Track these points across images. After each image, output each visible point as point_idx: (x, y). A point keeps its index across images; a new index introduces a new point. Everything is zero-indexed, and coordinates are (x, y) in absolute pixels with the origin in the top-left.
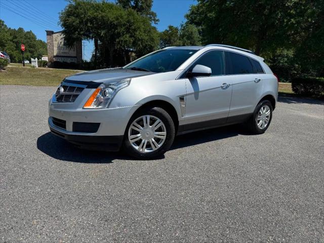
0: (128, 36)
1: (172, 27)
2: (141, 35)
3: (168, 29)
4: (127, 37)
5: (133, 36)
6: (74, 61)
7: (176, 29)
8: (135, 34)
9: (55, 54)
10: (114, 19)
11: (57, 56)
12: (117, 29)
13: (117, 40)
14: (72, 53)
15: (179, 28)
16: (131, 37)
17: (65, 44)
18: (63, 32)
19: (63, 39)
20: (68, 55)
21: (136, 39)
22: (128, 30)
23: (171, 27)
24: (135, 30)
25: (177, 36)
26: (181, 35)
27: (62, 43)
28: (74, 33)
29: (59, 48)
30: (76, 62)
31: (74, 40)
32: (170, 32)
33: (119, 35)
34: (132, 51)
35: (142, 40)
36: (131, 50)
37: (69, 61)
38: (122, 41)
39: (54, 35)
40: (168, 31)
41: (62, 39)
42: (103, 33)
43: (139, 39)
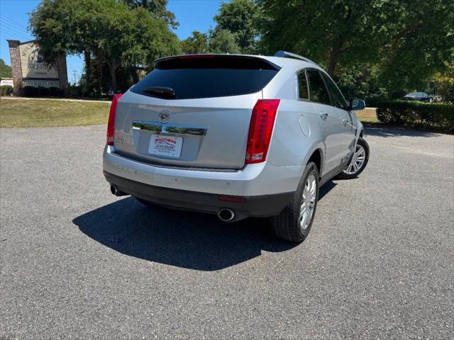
0: (139, 47)
1: (198, 33)
2: (158, 46)
3: (193, 36)
4: (138, 49)
5: (147, 48)
6: (55, 85)
7: (204, 36)
8: (149, 44)
9: (25, 75)
10: (117, 23)
11: (28, 79)
12: (123, 37)
13: (124, 54)
14: (53, 73)
15: (208, 35)
16: (144, 48)
17: (39, 61)
18: (35, 42)
19: (37, 53)
20: (45, 77)
21: (151, 52)
22: (139, 38)
23: (196, 34)
24: (149, 39)
25: (205, 45)
26: (210, 45)
27: (36, 59)
28: (53, 45)
29: (31, 66)
30: (58, 87)
31: (56, 54)
32: (196, 40)
33: (125, 46)
34: (142, 69)
35: (160, 52)
36: (140, 66)
37: (47, 85)
38: (131, 55)
39: (20, 46)
40: (192, 39)
41: (34, 52)
42: (101, 43)
43: (156, 51)
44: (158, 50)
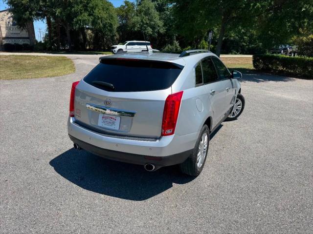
0: (86, 14)
1: (128, 2)
2: (100, 13)
3: (124, 5)
4: (85, 16)
5: (92, 15)
6: (27, 42)
7: (133, 4)
8: (93, 12)
9: (4, 35)
11: (6, 38)
12: (74, 7)
13: (75, 20)
14: (24, 34)
15: (135, 3)
16: (89, 15)
17: (14, 24)
18: (10, 10)
19: (11, 19)
20: (19, 36)
21: (95, 18)
22: (85, 7)
23: (126, 3)
24: (93, 8)
25: (133, 11)
26: (137, 10)
27: (11, 23)
28: (23, 13)
29: (8, 28)
30: (29, 43)
31: (26, 20)
32: (126, 7)
33: (76, 14)
34: (88, 29)
35: (101, 18)
36: (87, 27)
37: (21, 42)
38: (80, 20)
40: (124, 7)
41: (9, 18)
42: (58, 11)
43: (98, 17)
44: (100, 17)
